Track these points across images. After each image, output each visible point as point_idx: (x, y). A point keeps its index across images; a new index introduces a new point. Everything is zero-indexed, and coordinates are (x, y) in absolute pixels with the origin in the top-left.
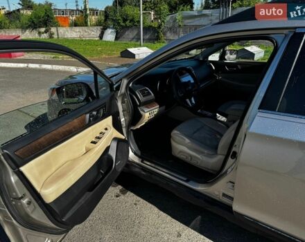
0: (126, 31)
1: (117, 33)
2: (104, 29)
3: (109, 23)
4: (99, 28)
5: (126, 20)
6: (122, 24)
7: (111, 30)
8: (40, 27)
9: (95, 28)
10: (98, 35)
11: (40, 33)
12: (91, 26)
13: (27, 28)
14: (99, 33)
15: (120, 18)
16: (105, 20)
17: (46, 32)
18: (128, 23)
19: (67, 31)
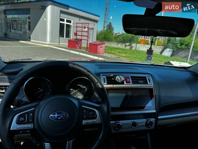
0: (180, 51)
1: (173, 52)
2: (165, 48)
3: (170, 44)
4: (162, 47)
5: (183, 44)
6: (179, 46)
7: (170, 49)
8: (127, 43)
9: (160, 47)
10: (160, 51)
11: (126, 46)
12: (157, 45)
13: (120, 42)
14: (161, 50)
15: (178, 42)
16: (168, 43)
17: (129, 45)
18: (183, 46)
19: (141, 46)
